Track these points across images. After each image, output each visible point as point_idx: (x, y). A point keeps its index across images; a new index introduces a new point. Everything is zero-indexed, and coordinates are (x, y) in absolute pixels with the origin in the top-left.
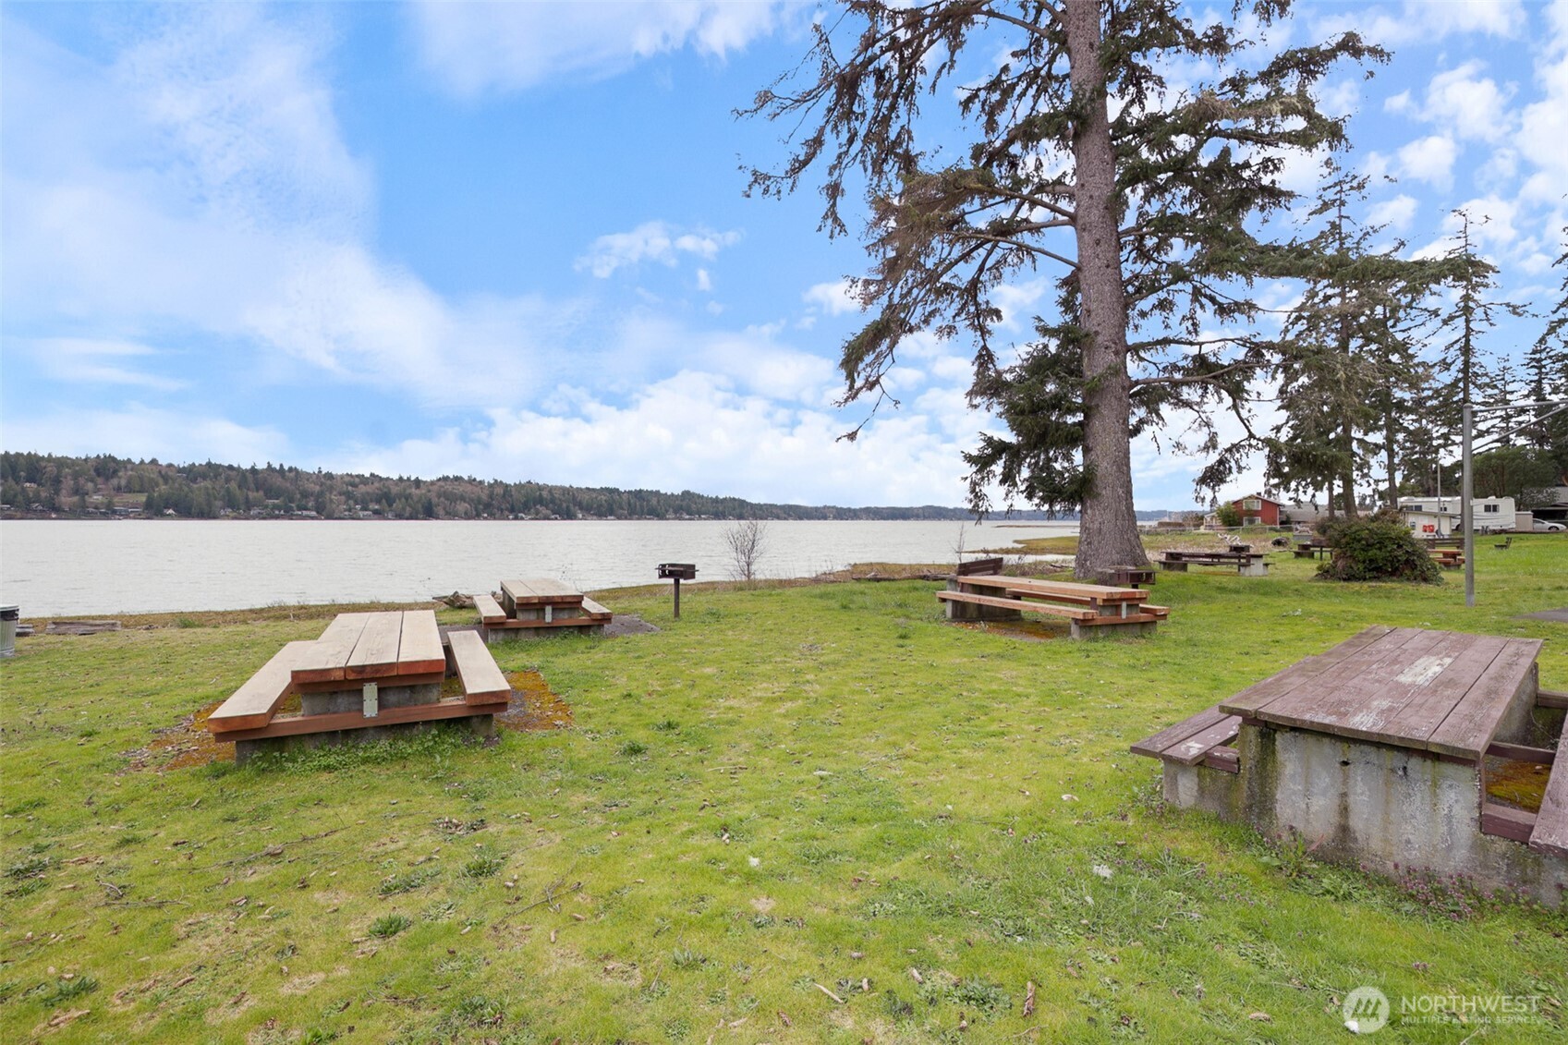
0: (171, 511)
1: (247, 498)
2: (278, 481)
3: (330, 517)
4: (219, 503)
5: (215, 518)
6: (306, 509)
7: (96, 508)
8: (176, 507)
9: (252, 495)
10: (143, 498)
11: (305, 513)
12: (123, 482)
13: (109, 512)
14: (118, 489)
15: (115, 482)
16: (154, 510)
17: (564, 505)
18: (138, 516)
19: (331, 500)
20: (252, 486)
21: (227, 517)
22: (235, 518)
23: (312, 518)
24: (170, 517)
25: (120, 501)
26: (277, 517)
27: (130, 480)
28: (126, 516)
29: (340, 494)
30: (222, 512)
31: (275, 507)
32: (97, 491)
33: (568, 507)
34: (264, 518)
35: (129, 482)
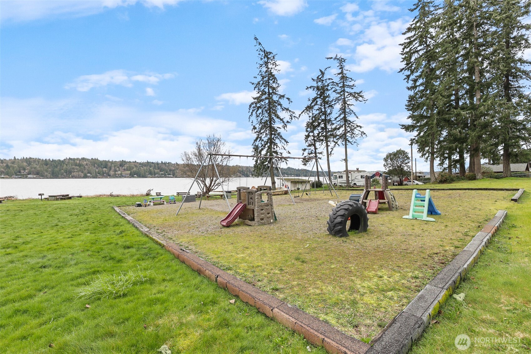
0: (136, 176)
1: (155, 172)
2: (164, 166)
3: (176, 177)
4: (147, 173)
5: (146, 177)
6: (170, 175)
7: (119, 175)
8: (137, 174)
9: (156, 171)
10: (129, 172)
11: (170, 176)
12: (126, 168)
13: (121, 176)
14: (124, 170)
15: (123, 168)
16: (132, 176)
17: (246, 172)
18: (128, 177)
19: (177, 172)
20: (157, 168)
21: (149, 177)
22: (151, 177)
23: (171, 177)
24: (135, 177)
25: (124, 173)
26: (162, 177)
27: (127, 167)
28: (125, 177)
29: (180, 170)
30: (148, 176)
31: (162, 174)
32: (119, 170)
33: (247, 173)
34: (159, 178)
35: (127, 168)
